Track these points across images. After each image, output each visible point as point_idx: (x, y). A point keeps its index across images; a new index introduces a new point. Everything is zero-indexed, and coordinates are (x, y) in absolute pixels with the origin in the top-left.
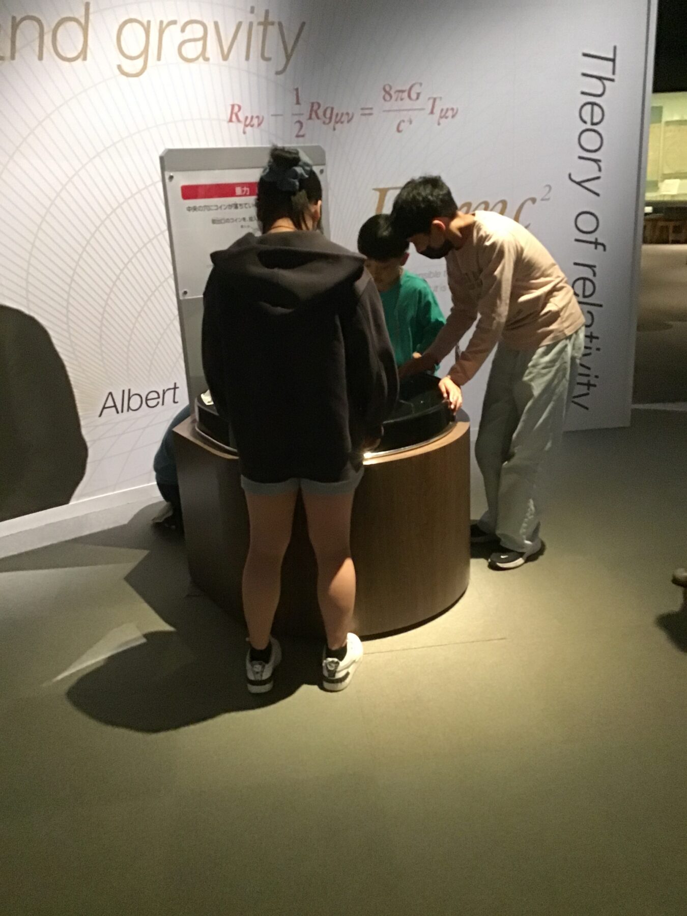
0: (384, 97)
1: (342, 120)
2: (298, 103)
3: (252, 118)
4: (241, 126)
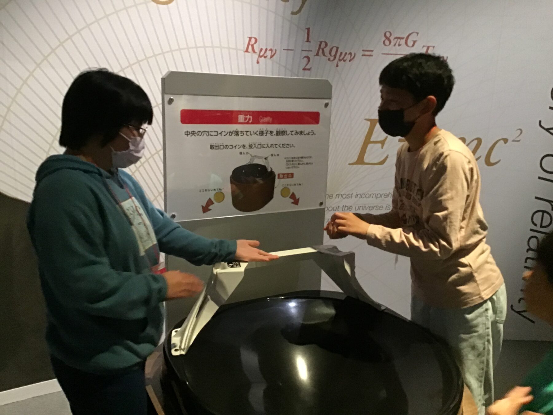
0: (384, 42)
1: (345, 59)
2: (308, 41)
3: (266, 49)
4: (256, 56)
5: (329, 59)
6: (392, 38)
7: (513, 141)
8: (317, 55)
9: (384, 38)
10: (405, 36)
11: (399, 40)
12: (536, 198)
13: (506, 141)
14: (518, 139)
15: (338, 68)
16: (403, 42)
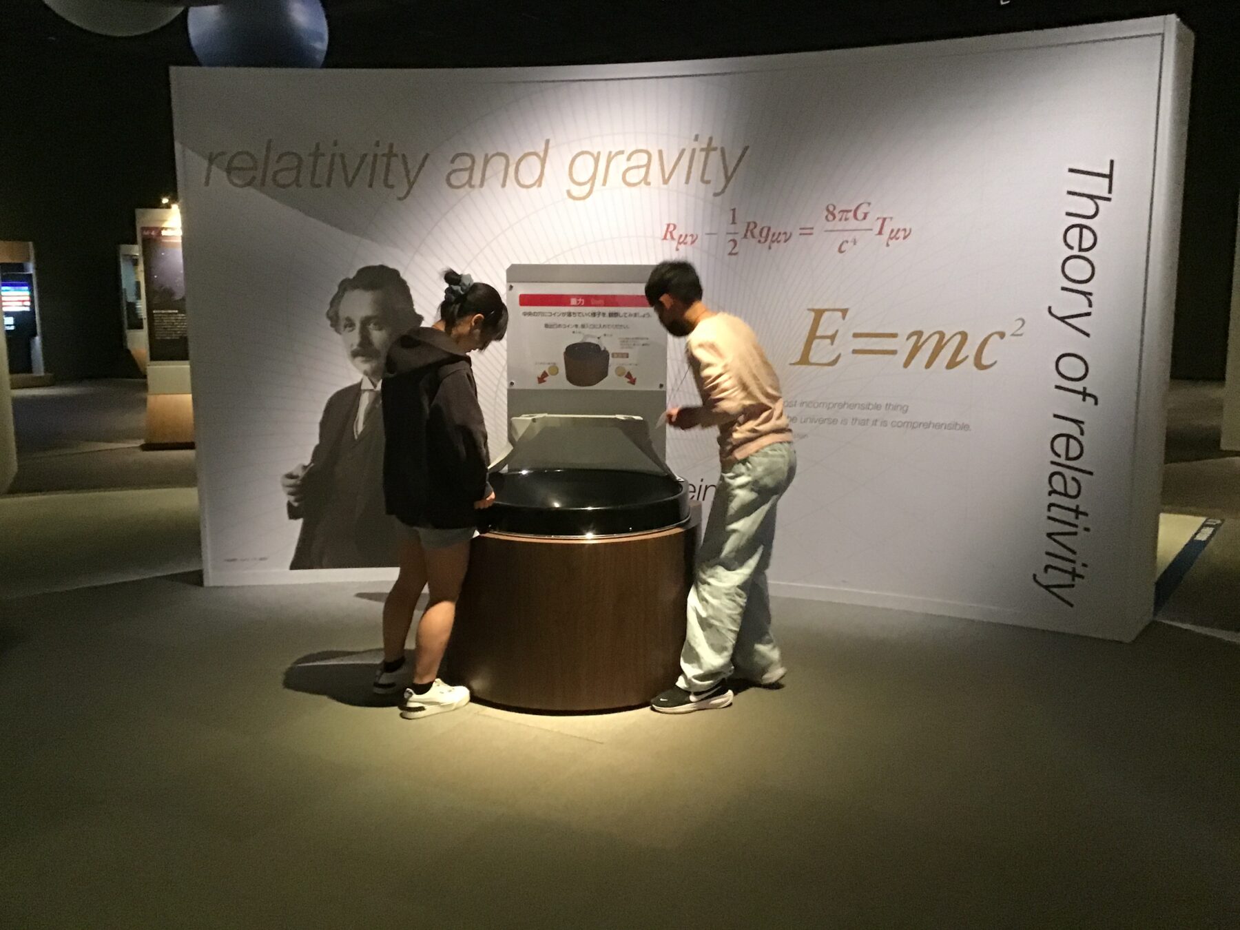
0: (827, 217)
1: (779, 239)
2: (734, 222)
3: (686, 236)
4: (675, 244)
5: (759, 241)
6: (836, 212)
7: (1013, 335)
8: (745, 236)
9: (826, 213)
10: (853, 208)
11: (845, 213)
12: (1055, 416)
13: (1002, 335)
14: (1019, 332)
15: (771, 250)
16: (851, 215)
